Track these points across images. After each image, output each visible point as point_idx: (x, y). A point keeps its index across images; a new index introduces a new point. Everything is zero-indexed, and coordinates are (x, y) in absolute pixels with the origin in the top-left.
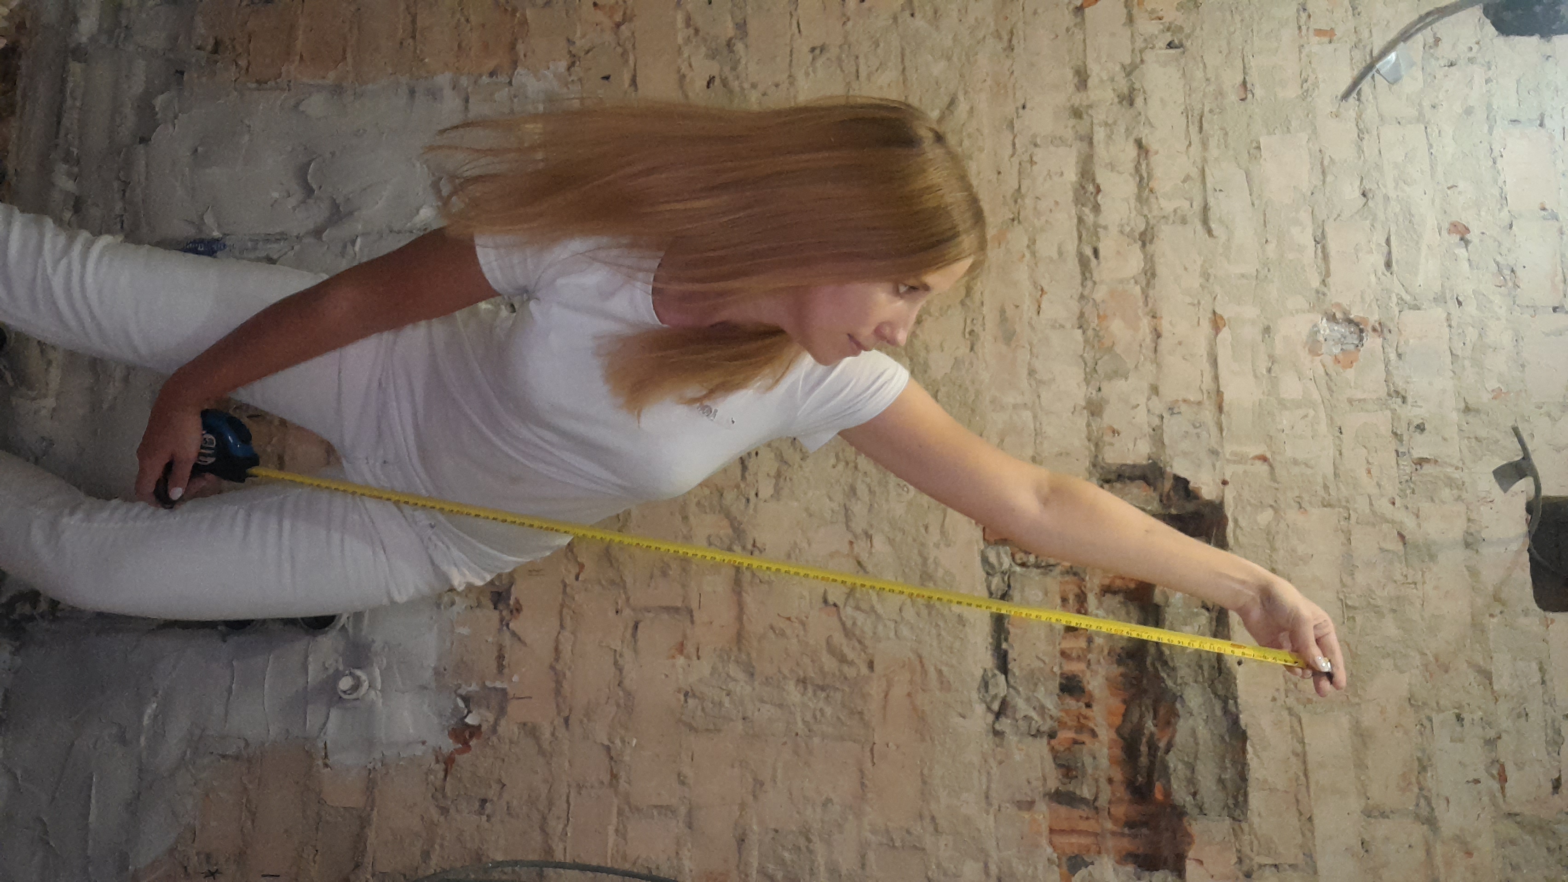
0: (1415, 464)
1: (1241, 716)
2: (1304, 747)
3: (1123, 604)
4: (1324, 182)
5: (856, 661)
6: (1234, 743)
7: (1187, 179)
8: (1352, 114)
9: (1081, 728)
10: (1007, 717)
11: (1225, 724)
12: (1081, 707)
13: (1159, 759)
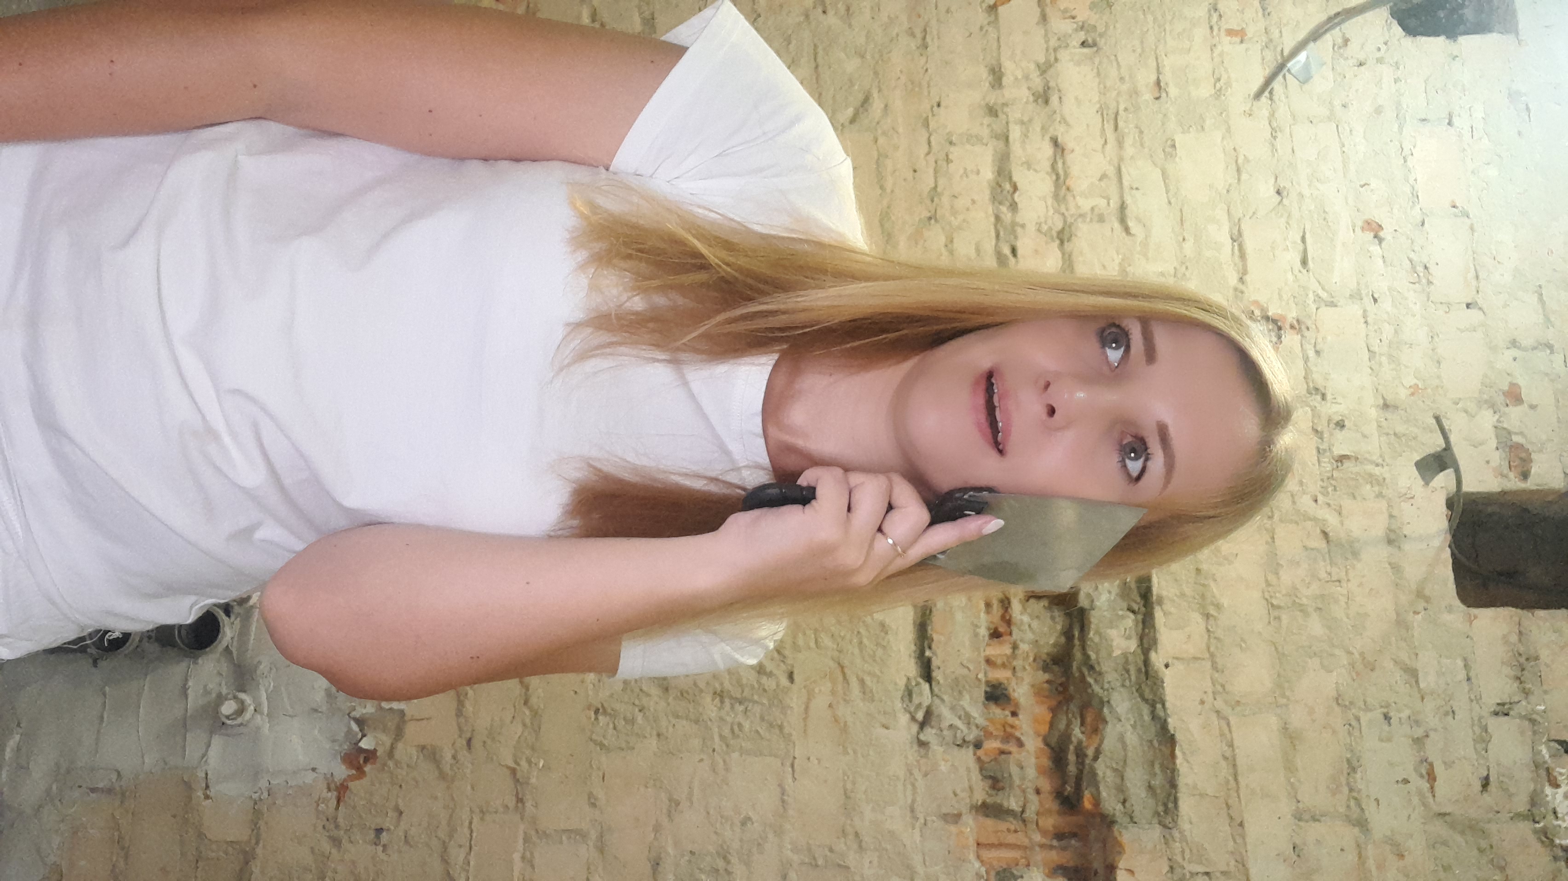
0: (1337, 461)
1: (1169, 720)
2: (1233, 750)
3: (1049, 608)
4: (1239, 180)
5: (775, 671)
6: (1163, 748)
7: (1103, 177)
8: (1265, 113)
9: (1008, 737)
10: (932, 727)
11: (1153, 730)
12: (1007, 716)
13: (1087, 767)
